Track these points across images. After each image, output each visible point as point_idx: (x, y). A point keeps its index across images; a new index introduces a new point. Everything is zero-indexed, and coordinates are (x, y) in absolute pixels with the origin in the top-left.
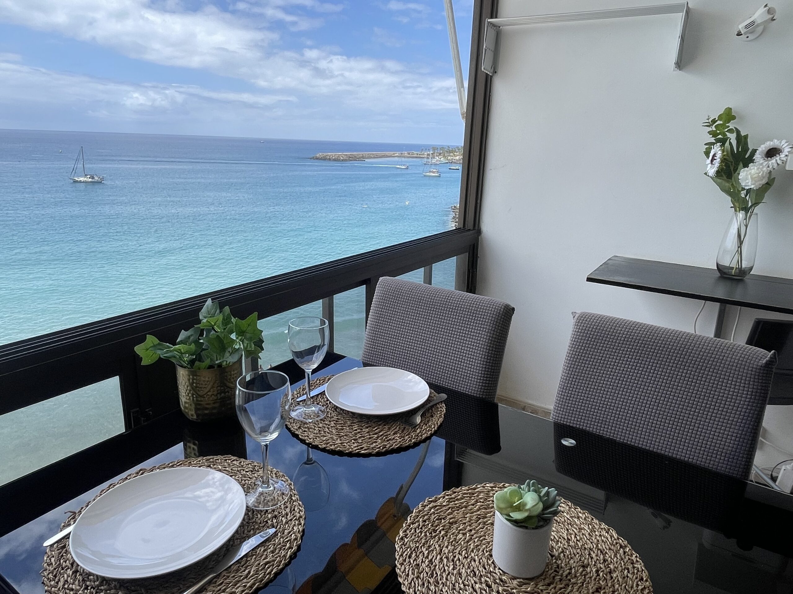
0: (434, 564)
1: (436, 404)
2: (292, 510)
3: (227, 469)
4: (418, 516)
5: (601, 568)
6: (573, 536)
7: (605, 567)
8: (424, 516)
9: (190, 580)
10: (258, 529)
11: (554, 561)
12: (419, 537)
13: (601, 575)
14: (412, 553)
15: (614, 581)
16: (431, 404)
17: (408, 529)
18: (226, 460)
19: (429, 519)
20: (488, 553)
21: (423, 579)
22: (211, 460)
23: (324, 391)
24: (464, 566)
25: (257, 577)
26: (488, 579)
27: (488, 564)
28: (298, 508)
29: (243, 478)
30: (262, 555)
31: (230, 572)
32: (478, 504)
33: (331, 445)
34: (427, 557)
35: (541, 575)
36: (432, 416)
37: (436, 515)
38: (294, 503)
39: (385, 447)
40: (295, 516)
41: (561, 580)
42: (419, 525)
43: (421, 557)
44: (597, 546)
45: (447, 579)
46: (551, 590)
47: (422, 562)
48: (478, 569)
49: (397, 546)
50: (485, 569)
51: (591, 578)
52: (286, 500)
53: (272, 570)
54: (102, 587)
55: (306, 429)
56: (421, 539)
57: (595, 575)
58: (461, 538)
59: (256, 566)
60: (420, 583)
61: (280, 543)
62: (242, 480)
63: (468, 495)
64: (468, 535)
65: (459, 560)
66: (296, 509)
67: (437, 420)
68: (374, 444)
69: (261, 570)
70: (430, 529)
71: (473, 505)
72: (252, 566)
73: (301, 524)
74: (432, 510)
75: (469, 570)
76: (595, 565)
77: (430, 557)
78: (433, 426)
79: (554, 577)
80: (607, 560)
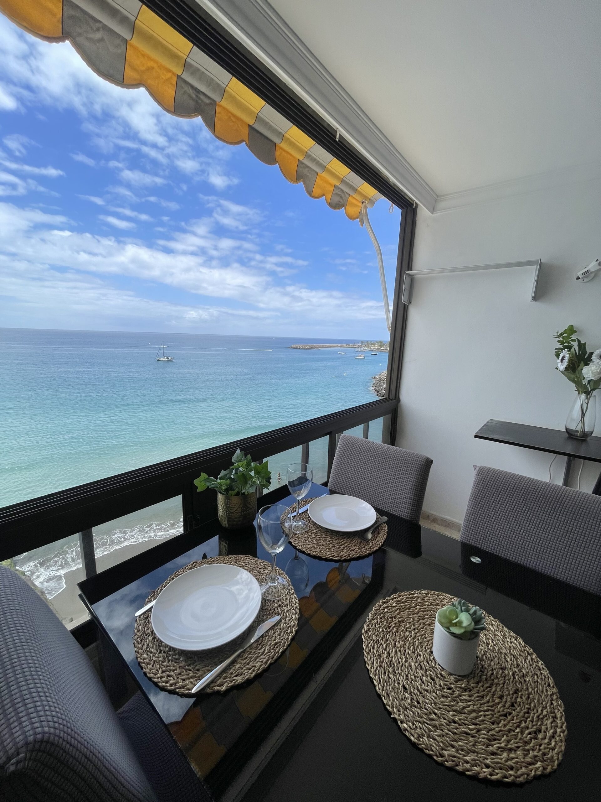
0: (391, 655)
1: (381, 524)
2: (291, 602)
3: (248, 565)
4: (376, 613)
5: (516, 672)
6: (490, 641)
7: (519, 671)
8: (380, 614)
9: (226, 652)
10: (269, 614)
11: (479, 662)
12: (378, 631)
13: (517, 677)
14: (374, 644)
15: (527, 684)
16: (378, 524)
17: (370, 624)
18: (246, 559)
19: (384, 617)
20: (429, 650)
21: (384, 668)
22: (237, 558)
23: (307, 510)
24: (412, 660)
25: (270, 655)
26: (431, 673)
27: (430, 660)
28: (295, 600)
29: (258, 574)
30: (272, 637)
31: (252, 649)
32: (418, 607)
33: (313, 552)
34: (386, 649)
35: (471, 673)
36: (379, 533)
37: (389, 614)
38: (292, 596)
39: (349, 556)
40: (292, 607)
41: (486, 680)
42: (378, 621)
43: (381, 649)
44: (510, 651)
45: (401, 670)
46: (480, 688)
47: (382, 653)
48: (424, 664)
49: (363, 638)
50: (429, 664)
51: (509, 680)
52: (286, 593)
53: (279, 650)
54: (170, 653)
55: (297, 539)
56: (380, 633)
57: (512, 678)
58: (408, 635)
59: (269, 646)
60: (383, 672)
61: (284, 628)
62: (257, 575)
63: (410, 599)
64: (413, 633)
65: (409, 654)
66: (293, 601)
67: (383, 536)
68: (342, 553)
69: (273, 649)
70: (385, 625)
71: (414, 607)
72: (266, 645)
73: (297, 613)
74: (386, 610)
75: (417, 664)
76: (511, 669)
77: (388, 650)
78: (380, 541)
79: (481, 676)
80: (520, 665)
